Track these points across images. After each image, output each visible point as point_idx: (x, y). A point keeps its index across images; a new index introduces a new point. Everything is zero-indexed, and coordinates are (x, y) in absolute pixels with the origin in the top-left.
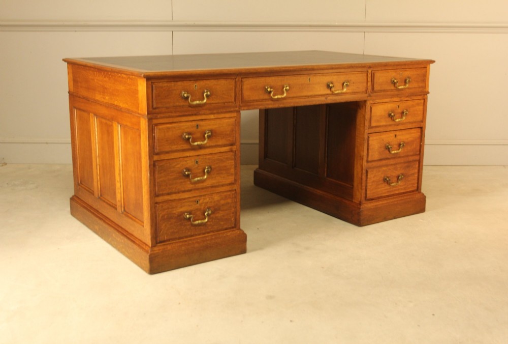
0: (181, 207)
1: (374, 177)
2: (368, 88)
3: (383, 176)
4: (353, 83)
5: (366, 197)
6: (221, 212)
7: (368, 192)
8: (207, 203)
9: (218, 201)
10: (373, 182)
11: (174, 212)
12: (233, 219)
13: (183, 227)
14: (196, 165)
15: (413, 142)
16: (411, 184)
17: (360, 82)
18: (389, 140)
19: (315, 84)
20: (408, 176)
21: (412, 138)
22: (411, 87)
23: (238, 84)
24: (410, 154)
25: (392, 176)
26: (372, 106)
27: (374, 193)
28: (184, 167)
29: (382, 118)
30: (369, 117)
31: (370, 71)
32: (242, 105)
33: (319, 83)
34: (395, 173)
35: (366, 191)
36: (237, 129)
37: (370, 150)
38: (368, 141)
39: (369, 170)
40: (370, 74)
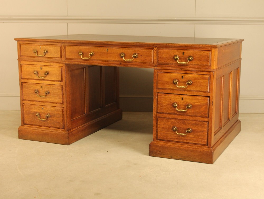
0: (35, 109)
1: (164, 125)
2: (155, 60)
3: (172, 126)
4: (141, 56)
5: (157, 137)
6: (56, 118)
7: (159, 134)
8: (48, 110)
9: (53, 111)
10: (163, 128)
11: (32, 111)
12: (62, 123)
13: (35, 120)
14: (42, 89)
15: (200, 106)
16: (201, 139)
17: (146, 56)
18: (177, 101)
19: (112, 53)
20: (197, 132)
21: (200, 104)
22: (194, 64)
23: (63, 48)
24: (198, 115)
25: (181, 128)
26: (158, 74)
27: (164, 136)
28: (35, 89)
29: (167, 83)
30: (156, 81)
31: (155, 49)
32: (65, 60)
33: (114, 53)
34: (183, 126)
35: (157, 133)
36: (63, 73)
37: (159, 104)
38: (157, 98)
39: (159, 119)
40: (155, 51)
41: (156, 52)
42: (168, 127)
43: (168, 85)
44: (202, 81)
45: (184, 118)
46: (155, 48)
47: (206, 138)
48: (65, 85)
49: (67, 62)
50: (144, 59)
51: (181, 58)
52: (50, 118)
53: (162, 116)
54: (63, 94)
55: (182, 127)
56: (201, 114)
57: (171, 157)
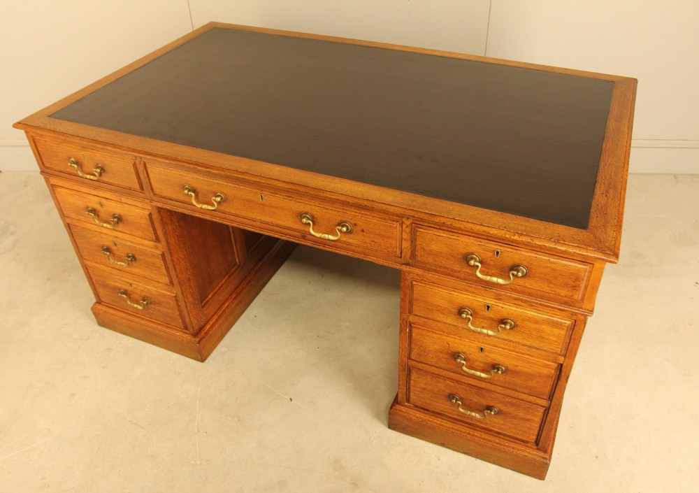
0: (114, 281)
2: (405, 250)
3: (446, 390)
4: (363, 231)
7: (413, 397)
8: (143, 291)
9: (155, 294)
10: (424, 389)
11: (108, 282)
12: (180, 321)
14: (116, 248)
15: (531, 376)
16: (520, 430)
17: (379, 235)
18: (465, 350)
19: (276, 208)
20: (514, 417)
21: (529, 370)
22: (529, 286)
23: (141, 168)
24: (520, 390)
25: (471, 400)
26: (414, 283)
27: (427, 403)
28: (102, 243)
29: (441, 310)
30: (408, 296)
31: (407, 222)
32: (154, 198)
33: (282, 209)
34: (476, 399)
35: (409, 392)
36: (158, 225)
37: (416, 345)
38: (411, 331)
39: (413, 371)
40: (407, 227)
41: (408, 230)
42: (436, 390)
43: (444, 314)
44: (547, 329)
45: (483, 385)
46: (404, 220)
47: (536, 433)
48: (167, 250)
49: (160, 205)
50: (373, 241)
51: (489, 265)
52: (153, 306)
53: (423, 367)
54: (168, 268)
55: (474, 400)
56: (531, 390)
57: (443, 445)
